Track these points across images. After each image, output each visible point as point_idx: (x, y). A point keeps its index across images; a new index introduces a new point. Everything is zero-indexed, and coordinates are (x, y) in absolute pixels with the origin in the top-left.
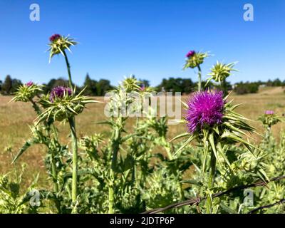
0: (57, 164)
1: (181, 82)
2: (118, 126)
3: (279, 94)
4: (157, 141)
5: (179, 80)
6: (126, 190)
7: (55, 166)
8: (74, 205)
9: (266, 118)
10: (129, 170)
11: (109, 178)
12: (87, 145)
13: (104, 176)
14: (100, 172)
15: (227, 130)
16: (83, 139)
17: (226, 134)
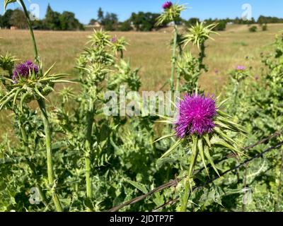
0: (27, 128)
1: (151, 17)
2: (92, 98)
3: (244, 32)
5: (149, 14)
6: (102, 159)
7: (24, 130)
10: (105, 141)
11: (85, 149)
12: (60, 118)
13: (80, 148)
14: (76, 144)
15: (216, 135)
16: (55, 112)
17: (215, 140)
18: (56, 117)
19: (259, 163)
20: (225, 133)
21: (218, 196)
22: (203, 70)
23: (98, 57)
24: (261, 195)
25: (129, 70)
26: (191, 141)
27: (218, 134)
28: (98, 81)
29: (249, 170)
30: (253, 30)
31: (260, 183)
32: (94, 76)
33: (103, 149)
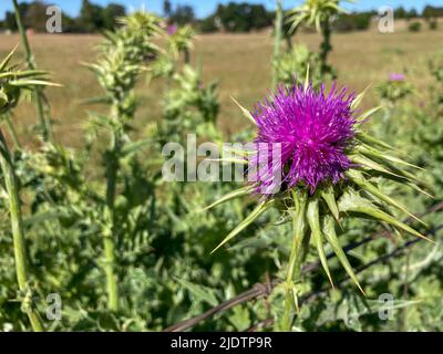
1: (248, 10)
2: (111, 124)
4: (201, 129)
6: (137, 240)
8: (23, 295)
9: (389, 88)
11: (103, 222)
12: (53, 163)
13: (92, 218)
14: (85, 212)
15: (351, 189)
16: (42, 152)
17: (350, 201)
18: (45, 161)
19: (428, 245)
20: (375, 184)
21: (355, 314)
22: (328, 76)
23: (129, 49)
24: (430, 301)
25: (198, 82)
26: (291, 204)
27: (357, 187)
28: (119, 89)
29: (412, 258)
30: (415, 28)
31: (428, 279)
32: (110, 80)
33: (138, 221)
